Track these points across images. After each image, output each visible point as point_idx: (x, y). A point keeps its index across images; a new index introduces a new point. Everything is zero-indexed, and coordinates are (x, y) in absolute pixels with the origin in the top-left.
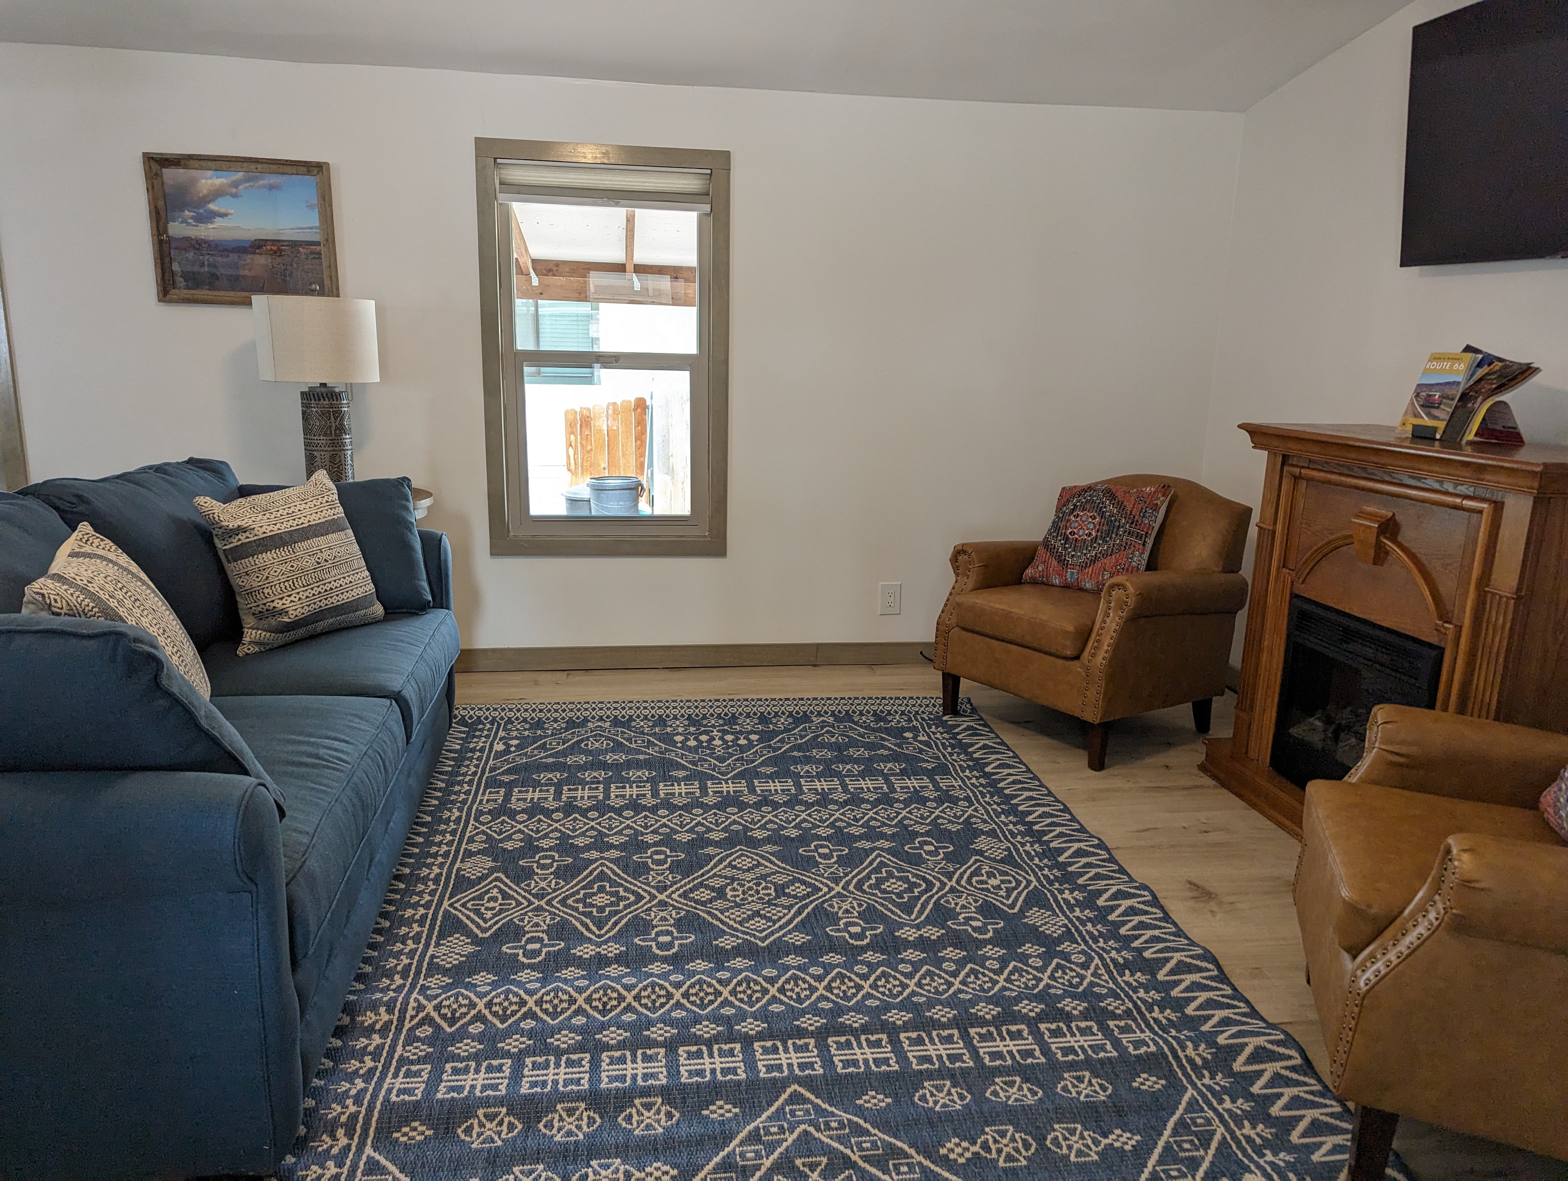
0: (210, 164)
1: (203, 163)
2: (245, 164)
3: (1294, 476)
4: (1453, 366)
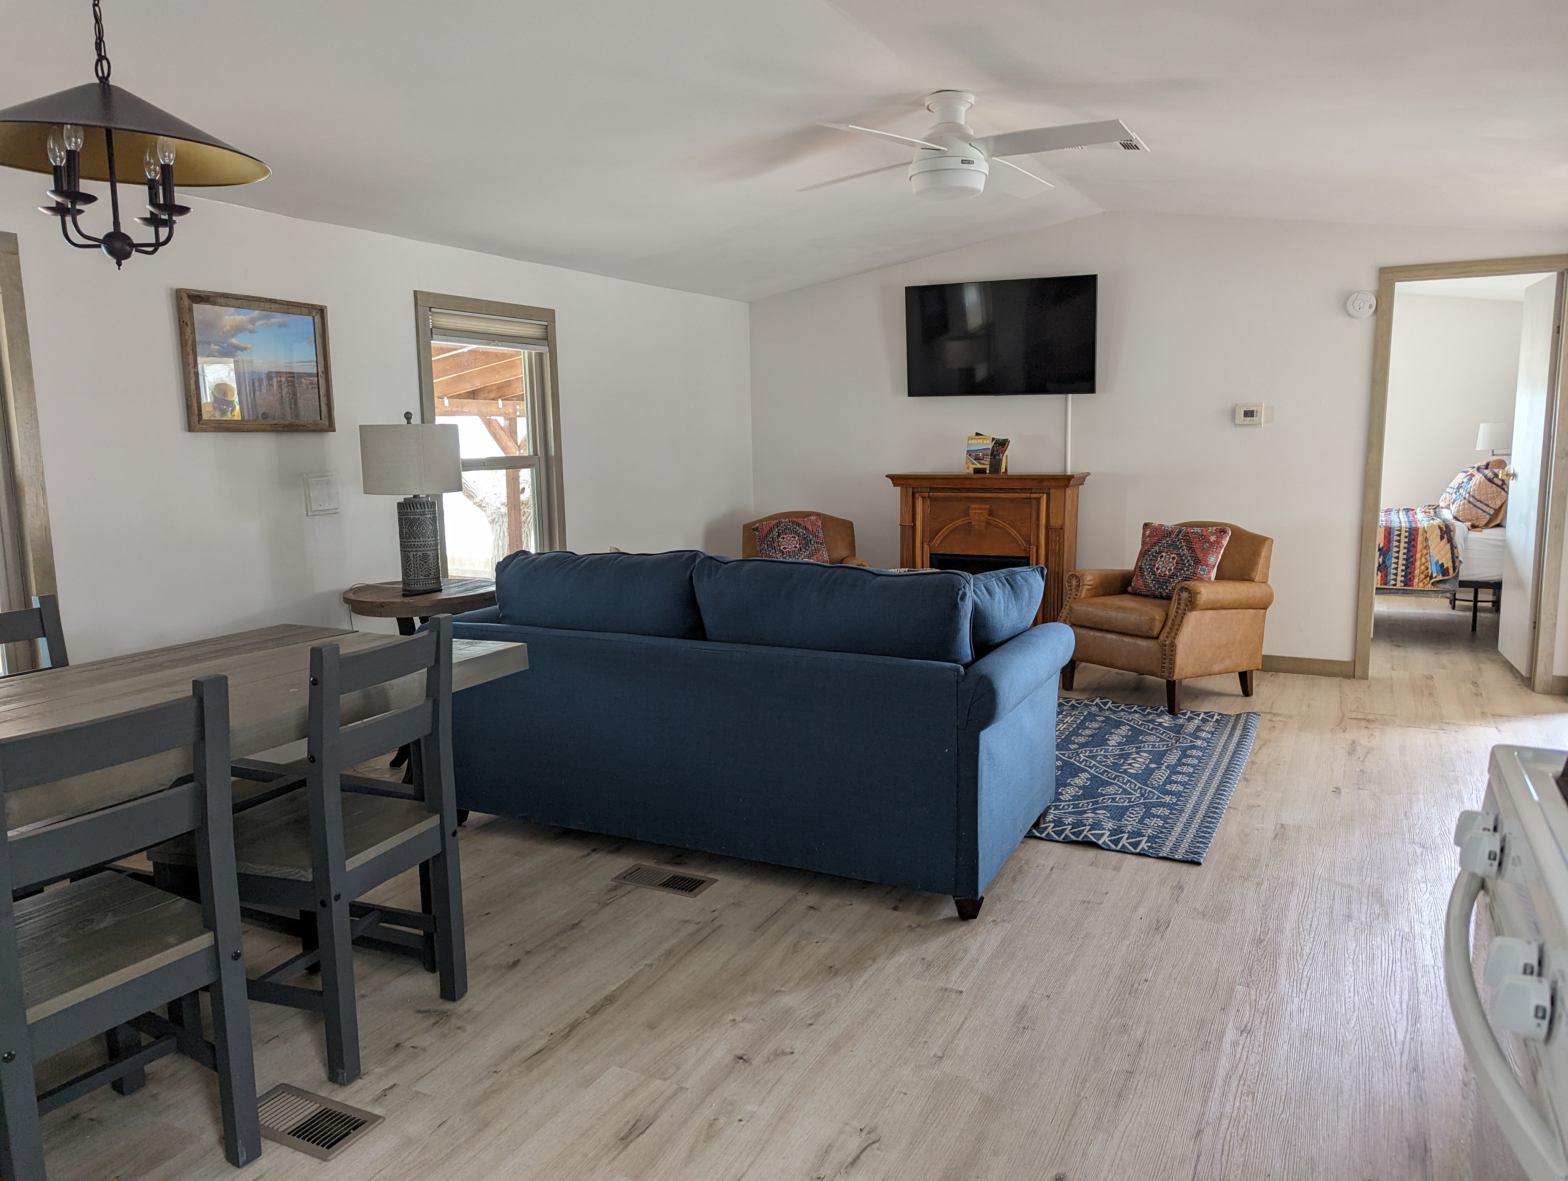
0: (233, 302)
1: (227, 300)
2: (262, 304)
3: (923, 497)
4: (983, 442)
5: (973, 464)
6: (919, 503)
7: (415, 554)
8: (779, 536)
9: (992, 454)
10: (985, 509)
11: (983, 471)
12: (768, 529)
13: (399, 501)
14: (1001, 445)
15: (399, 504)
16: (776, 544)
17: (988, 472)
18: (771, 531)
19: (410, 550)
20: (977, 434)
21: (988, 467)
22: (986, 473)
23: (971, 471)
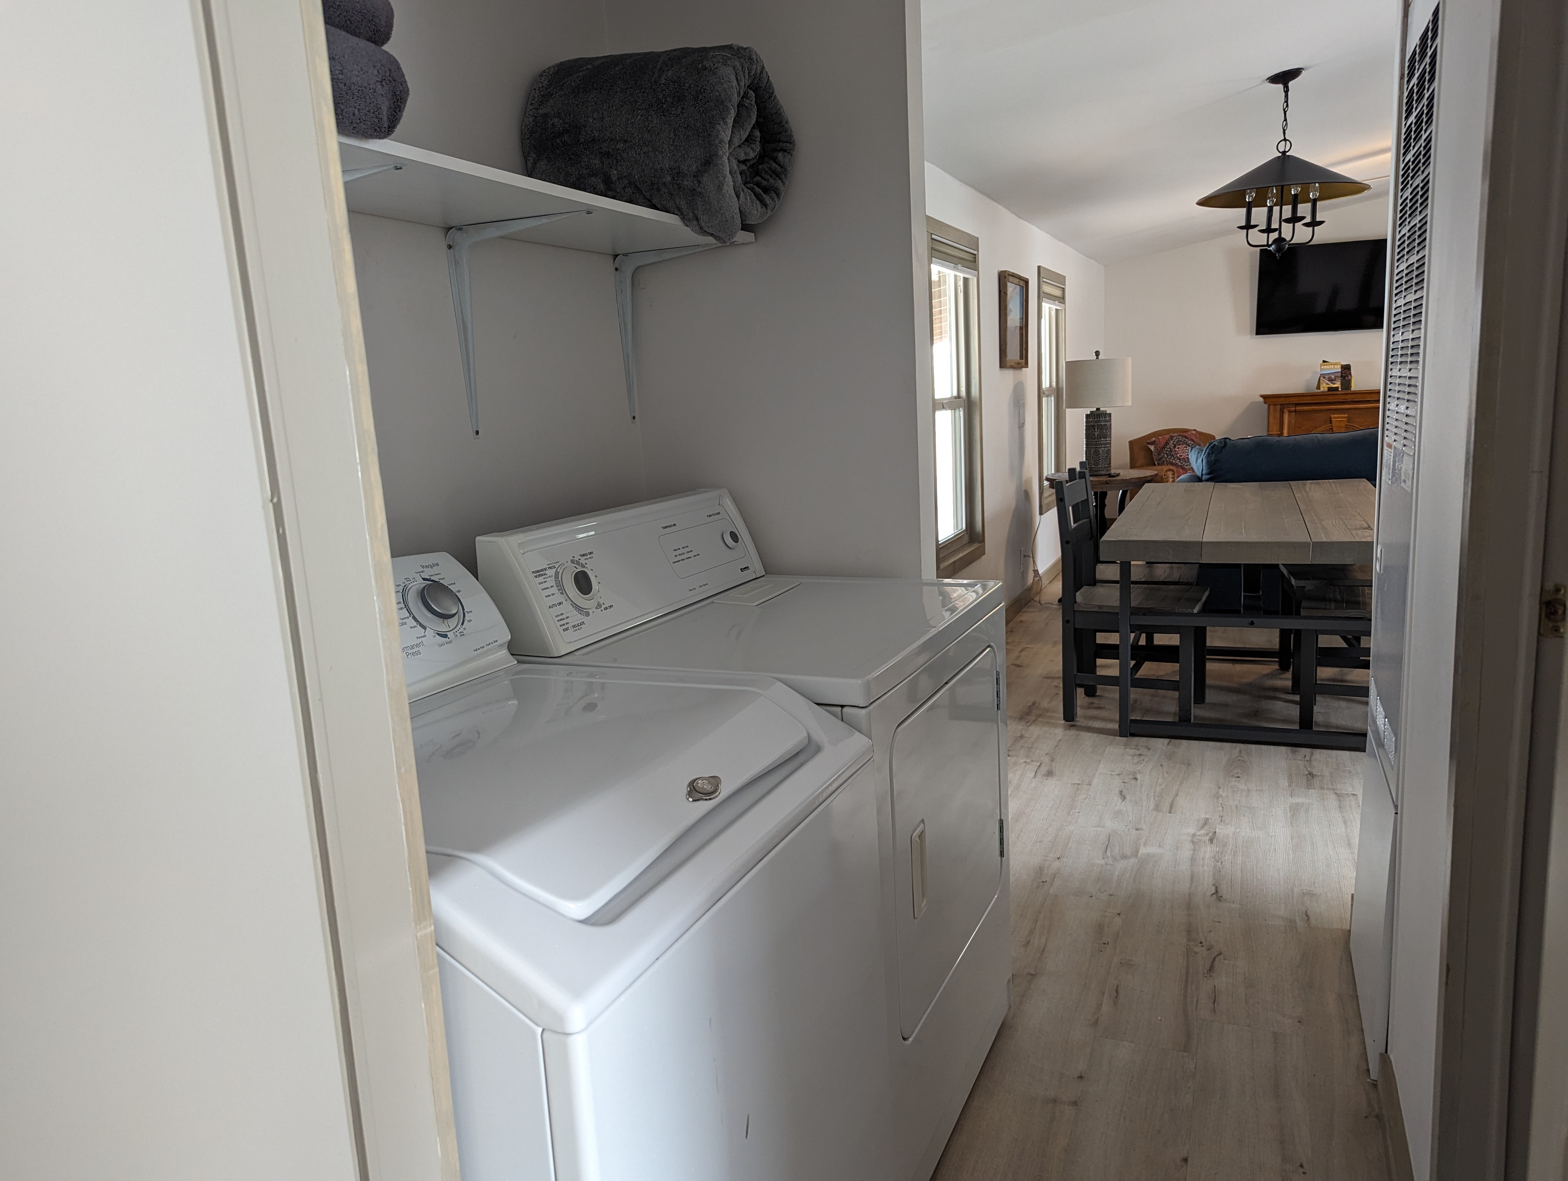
3: (1289, 412)
4: (1334, 367)
5: (1327, 384)
6: (1286, 416)
7: (1103, 449)
8: (1175, 447)
9: (1342, 375)
10: (1345, 417)
11: (1336, 389)
12: (1164, 442)
13: (1087, 413)
14: (1346, 368)
15: (1087, 416)
16: (1173, 453)
17: (1340, 389)
18: (1167, 443)
19: (1100, 446)
20: (1324, 361)
21: (1340, 386)
22: (1338, 390)
23: (1326, 389)
